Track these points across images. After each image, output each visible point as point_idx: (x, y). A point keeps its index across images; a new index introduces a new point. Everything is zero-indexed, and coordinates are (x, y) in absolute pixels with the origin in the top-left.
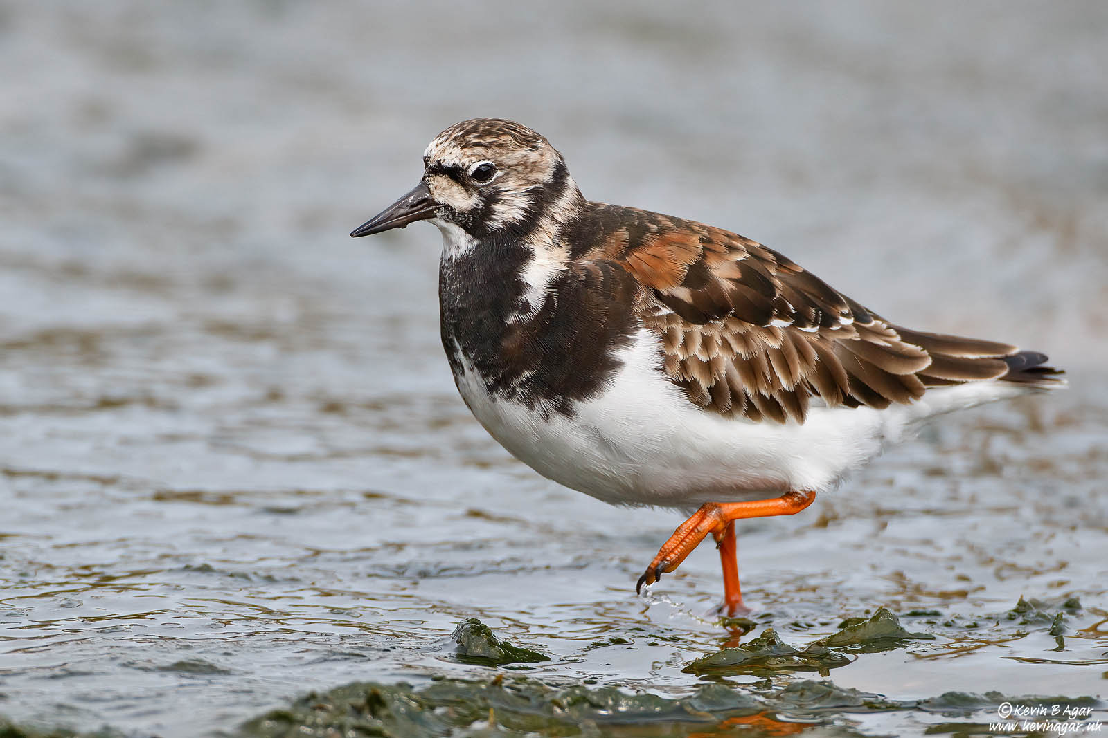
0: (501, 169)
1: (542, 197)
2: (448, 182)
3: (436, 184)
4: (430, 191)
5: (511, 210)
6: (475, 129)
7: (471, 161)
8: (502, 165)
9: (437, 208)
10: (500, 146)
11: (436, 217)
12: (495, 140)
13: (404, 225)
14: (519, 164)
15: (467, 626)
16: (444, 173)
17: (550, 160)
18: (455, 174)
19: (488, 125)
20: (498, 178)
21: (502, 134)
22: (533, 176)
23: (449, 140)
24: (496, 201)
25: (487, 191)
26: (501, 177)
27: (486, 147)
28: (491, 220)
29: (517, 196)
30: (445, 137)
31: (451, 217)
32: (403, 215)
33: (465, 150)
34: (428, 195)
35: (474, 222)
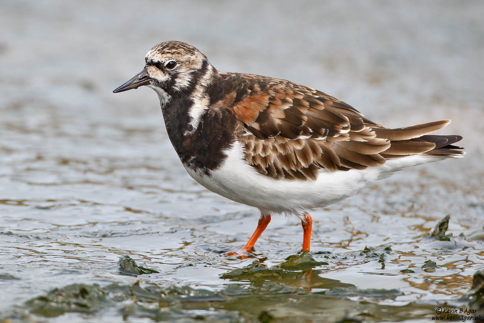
0: (179, 63)
1: (196, 76)
2: (156, 69)
3: (150, 70)
4: (148, 73)
5: (183, 82)
6: (167, 46)
7: (165, 60)
8: (179, 62)
9: (151, 80)
10: (178, 53)
11: (150, 84)
12: (176, 50)
13: (136, 88)
14: (187, 61)
15: (124, 259)
16: (154, 65)
17: (200, 59)
18: (159, 65)
19: (173, 44)
20: (178, 67)
21: (180, 48)
22: (193, 66)
23: (156, 51)
24: (177, 77)
25: (172, 73)
26: (179, 67)
27: (172, 54)
28: (175, 86)
29: (186, 75)
30: (154, 50)
31: (157, 84)
32: (136, 83)
33: (163, 55)
34: (147, 74)
35: (168, 87)
